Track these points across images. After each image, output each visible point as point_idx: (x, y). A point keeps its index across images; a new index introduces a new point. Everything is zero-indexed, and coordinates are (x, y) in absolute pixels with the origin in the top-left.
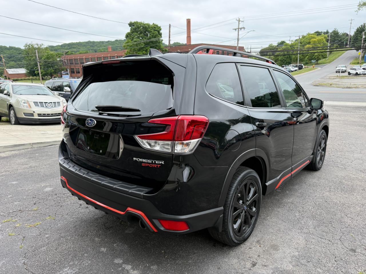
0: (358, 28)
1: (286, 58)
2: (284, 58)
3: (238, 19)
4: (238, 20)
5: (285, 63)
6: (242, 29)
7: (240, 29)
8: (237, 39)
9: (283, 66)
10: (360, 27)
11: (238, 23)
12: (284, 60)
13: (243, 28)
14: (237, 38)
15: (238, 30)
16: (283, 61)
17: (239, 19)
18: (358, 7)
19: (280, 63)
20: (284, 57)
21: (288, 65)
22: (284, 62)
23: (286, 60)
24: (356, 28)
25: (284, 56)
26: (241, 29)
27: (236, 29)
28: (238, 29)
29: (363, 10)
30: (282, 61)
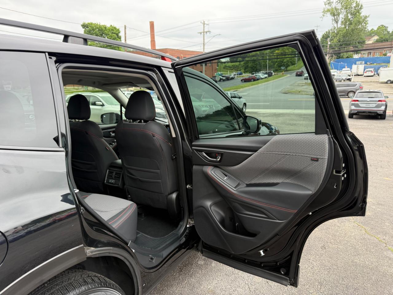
0: (323, 35)
1: (255, 64)
2: (253, 65)
3: (203, 22)
4: (202, 23)
5: (255, 70)
6: (208, 32)
7: (205, 33)
8: (203, 44)
9: (253, 73)
10: (326, 33)
11: (203, 26)
12: (254, 66)
13: (209, 31)
14: (203, 42)
15: (204, 34)
16: (253, 68)
17: (204, 22)
18: (323, 14)
19: (250, 70)
20: (254, 64)
21: (258, 72)
22: (254, 69)
23: (255, 67)
24: (322, 35)
25: (254, 63)
26: (206, 32)
27: (201, 33)
28: (204, 32)
29: (327, 16)
30: (252, 68)
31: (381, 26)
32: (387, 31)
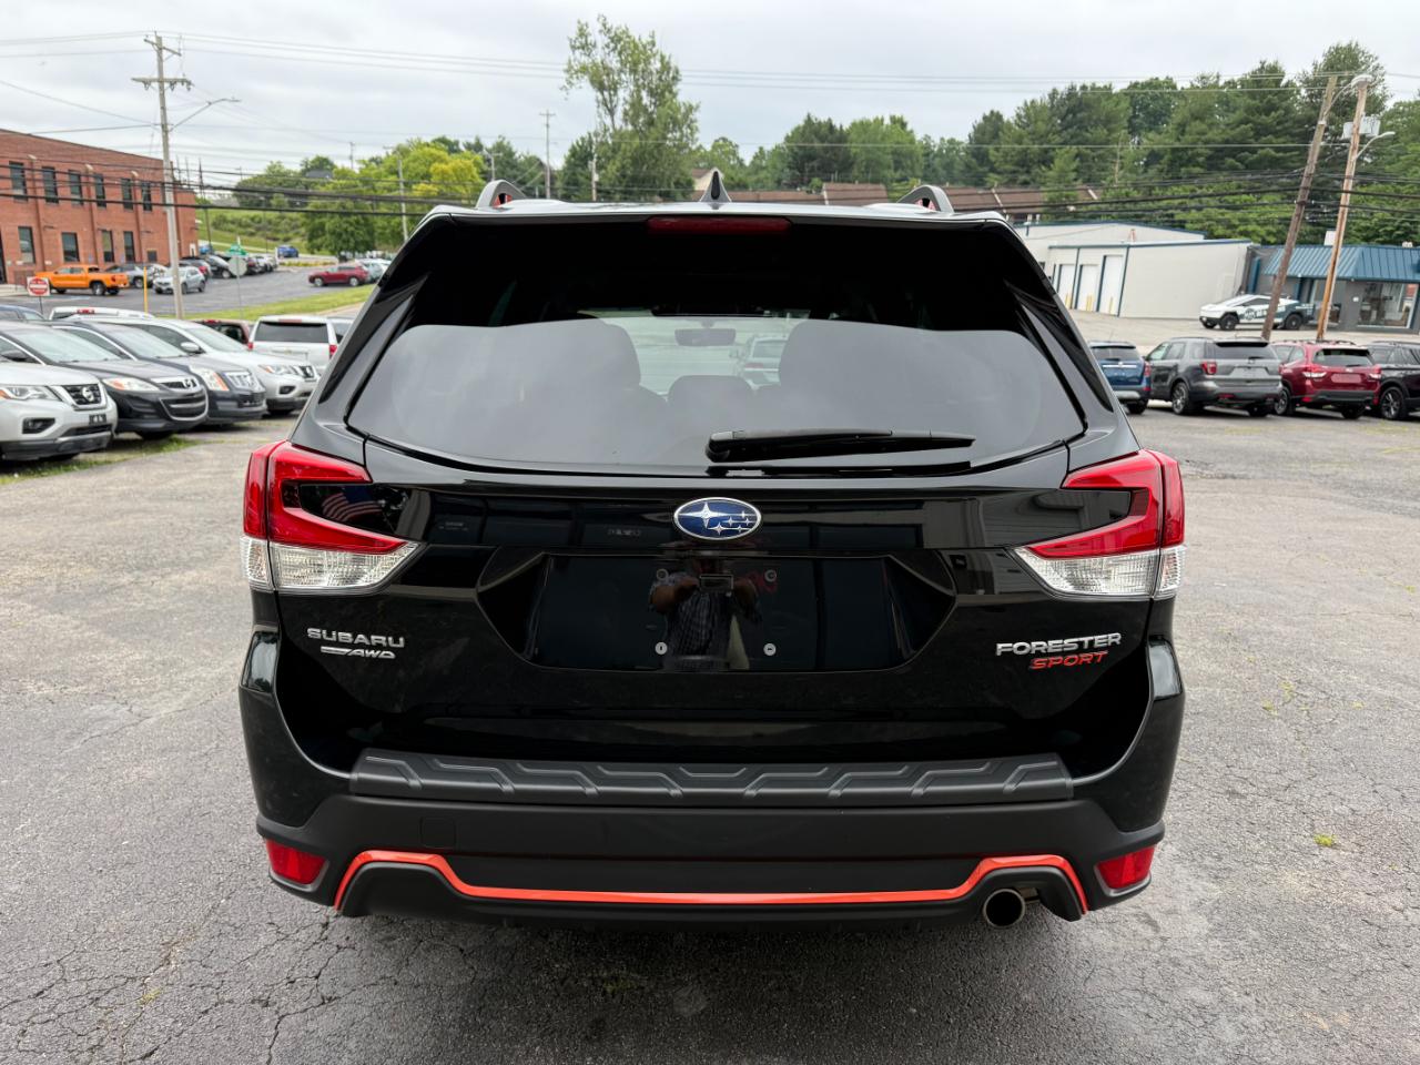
0: (573, 146)
1: (351, 224)
2: (345, 226)
3: (154, 39)
4: (153, 44)
5: (352, 245)
6: (179, 85)
7: (166, 85)
8: (160, 127)
9: (343, 253)
10: (580, 143)
11: (155, 54)
12: (346, 231)
13: (183, 81)
14: (159, 121)
15: (162, 88)
16: (344, 236)
17: (159, 39)
18: (566, 76)
19: (330, 244)
20: (347, 222)
21: (364, 252)
22: (348, 241)
23: (352, 234)
24: (569, 146)
25: (345, 219)
26: (173, 83)
27: (147, 83)
28: (161, 81)
29: (580, 87)
30: (340, 235)
31: (721, 142)
32: (738, 158)
